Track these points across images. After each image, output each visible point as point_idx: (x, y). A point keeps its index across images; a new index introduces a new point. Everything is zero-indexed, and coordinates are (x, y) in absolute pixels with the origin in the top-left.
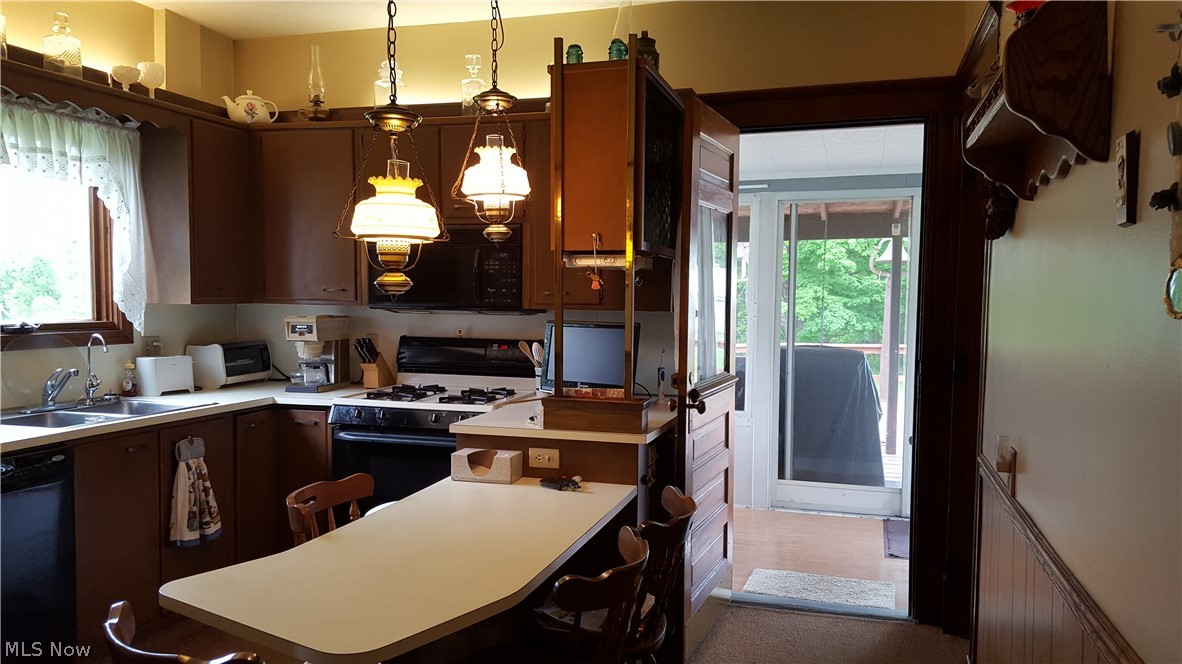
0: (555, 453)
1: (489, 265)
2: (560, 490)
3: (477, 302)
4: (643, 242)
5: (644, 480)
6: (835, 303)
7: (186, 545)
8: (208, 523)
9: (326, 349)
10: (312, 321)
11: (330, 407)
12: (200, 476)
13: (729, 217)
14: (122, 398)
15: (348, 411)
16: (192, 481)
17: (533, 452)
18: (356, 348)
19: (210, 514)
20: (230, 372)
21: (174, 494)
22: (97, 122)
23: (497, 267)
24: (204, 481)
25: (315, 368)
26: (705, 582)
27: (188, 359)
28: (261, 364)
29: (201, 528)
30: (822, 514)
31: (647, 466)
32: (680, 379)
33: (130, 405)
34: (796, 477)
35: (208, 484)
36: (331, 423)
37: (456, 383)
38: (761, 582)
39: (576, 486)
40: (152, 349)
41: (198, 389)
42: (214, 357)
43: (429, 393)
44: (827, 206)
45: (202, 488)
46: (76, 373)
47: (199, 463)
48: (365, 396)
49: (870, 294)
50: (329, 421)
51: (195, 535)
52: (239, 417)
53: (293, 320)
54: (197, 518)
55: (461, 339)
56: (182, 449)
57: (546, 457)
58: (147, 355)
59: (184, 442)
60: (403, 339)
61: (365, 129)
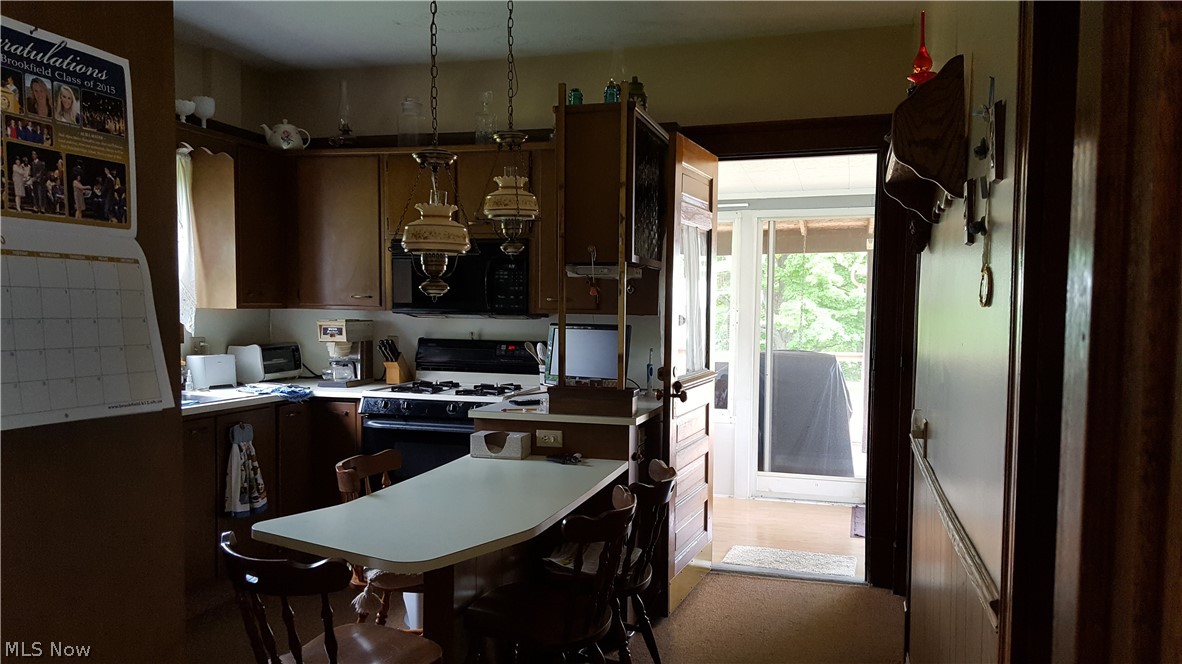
0: (559, 433)
1: (498, 275)
2: (563, 463)
3: (489, 308)
4: (633, 255)
5: (634, 457)
6: (824, 315)
7: (239, 516)
8: (256, 498)
9: (353, 350)
10: (342, 324)
11: (360, 399)
12: (250, 457)
13: (709, 233)
15: (375, 403)
16: (243, 460)
17: (538, 433)
18: (380, 348)
19: (258, 490)
20: (267, 370)
21: (228, 472)
23: (507, 277)
24: (253, 461)
25: (344, 365)
26: (687, 549)
27: (230, 358)
28: (293, 363)
29: (251, 502)
30: (797, 502)
31: (637, 446)
32: (665, 372)
34: (774, 469)
35: (256, 464)
36: (361, 413)
37: (468, 379)
38: (739, 555)
39: (576, 462)
40: (199, 349)
41: (240, 384)
42: (253, 355)
43: (445, 388)
44: (806, 222)
45: (251, 467)
47: (248, 445)
48: (390, 390)
49: (857, 306)
50: (360, 411)
51: (246, 508)
53: (325, 324)
54: (247, 493)
55: (473, 341)
56: (235, 433)
57: (551, 438)
58: (196, 353)
59: (237, 427)
60: (422, 341)
61: (390, 155)
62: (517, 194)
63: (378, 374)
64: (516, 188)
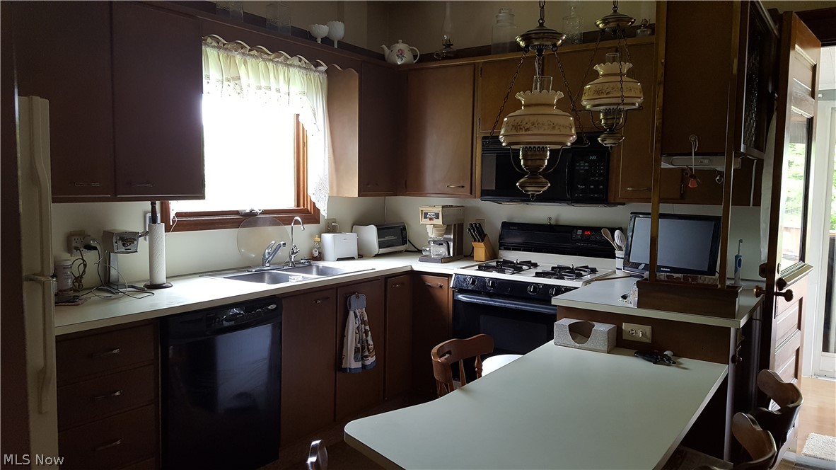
0: (648, 329)
1: (579, 166)
2: (655, 363)
3: (568, 196)
4: (742, 145)
5: (735, 360)
7: (353, 372)
8: (367, 357)
9: (447, 231)
10: (439, 210)
11: (452, 275)
12: (363, 322)
13: (810, 121)
14: (312, 262)
15: (465, 279)
16: (358, 325)
17: (624, 326)
18: (470, 230)
19: (369, 350)
20: (381, 245)
21: (346, 334)
22: (299, 67)
23: (587, 168)
24: (365, 325)
25: (440, 244)
27: (354, 235)
28: (401, 240)
29: (363, 359)
31: (736, 347)
32: (769, 268)
33: (318, 267)
35: (368, 328)
36: (453, 288)
37: (547, 261)
39: (669, 361)
40: (331, 228)
41: (361, 256)
42: (371, 233)
43: (524, 267)
45: (364, 330)
46: (284, 244)
47: (362, 312)
48: (477, 268)
50: (451, 286)
51: (359, 365)
52: (389, 279)
53: (426, 210)
54: (360, 352)
55: (550, 226)
56: (352, 302)
57: (640, 332)
58: (329, 232)
59: (353, 297)
60: (504, 224)
61: (484, 62)
62: (621, 81)
63: (466, 251)
64: (621, 75)
